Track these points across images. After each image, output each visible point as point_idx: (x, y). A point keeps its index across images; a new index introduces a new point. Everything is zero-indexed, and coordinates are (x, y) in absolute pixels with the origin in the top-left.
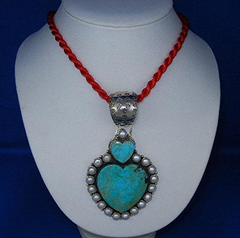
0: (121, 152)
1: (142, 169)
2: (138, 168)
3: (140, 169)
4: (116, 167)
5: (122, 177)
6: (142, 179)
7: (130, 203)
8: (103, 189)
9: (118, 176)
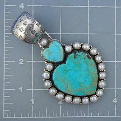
1: (79, 52)
2: (75, 54)
3: (77, 53)
4: (60, 67)
5: (70, 70)
6: (85, 59)
7: (93, 82)
8: (66, 89)
9: (67, 72)
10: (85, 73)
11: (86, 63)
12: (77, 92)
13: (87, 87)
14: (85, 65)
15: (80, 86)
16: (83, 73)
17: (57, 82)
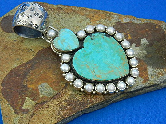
0: (66, 41)
3: (93, 35)
5: (91, 53)
6: (103, 38)
7: (123, 60)
8: (94, 76)
9: (89, 56)
10: (109, 52)
11: (107, 42)
12: (108, 76)
13: (118, 67)
14: (107, 44)
15: (109, 67)
16: (108, 53)
17: (80, 70)
